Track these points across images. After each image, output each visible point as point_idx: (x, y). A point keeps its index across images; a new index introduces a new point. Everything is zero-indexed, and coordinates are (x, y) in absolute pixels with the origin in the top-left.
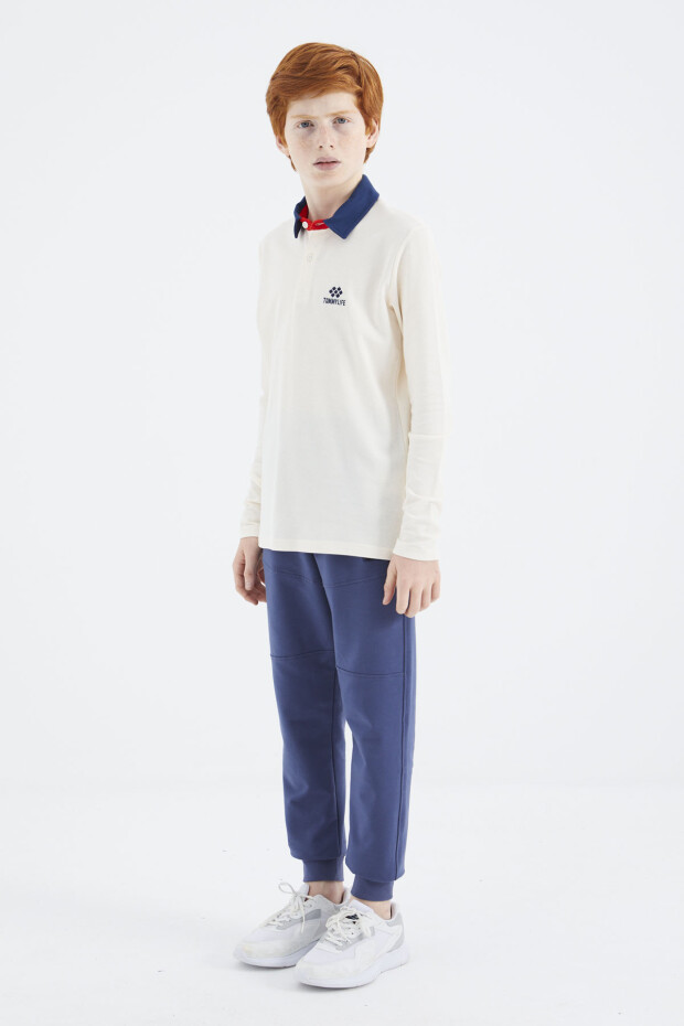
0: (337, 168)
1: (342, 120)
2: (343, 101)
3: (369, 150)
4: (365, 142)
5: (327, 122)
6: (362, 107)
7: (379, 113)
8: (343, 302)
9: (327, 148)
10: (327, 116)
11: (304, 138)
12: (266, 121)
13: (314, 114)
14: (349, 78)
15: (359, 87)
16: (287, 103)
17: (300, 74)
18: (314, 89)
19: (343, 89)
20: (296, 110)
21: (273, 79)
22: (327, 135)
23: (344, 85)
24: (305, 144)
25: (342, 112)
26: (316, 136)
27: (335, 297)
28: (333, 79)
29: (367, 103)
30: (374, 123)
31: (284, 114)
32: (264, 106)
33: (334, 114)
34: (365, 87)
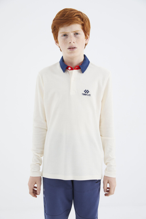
0: (75, 50)
1: (77, 34)
2: (77, 27)
3: (86, 44)
4: (84, 41)
5: (72, 34)
6: (83, 29)
7: (89, 32)
8: (90, 95)
9: (72, 43)
10: (72, 32)
11: (64, 40)
12: (52, 35)
13: (68, 32)
14: (79, 19)
15: (82, 22)
16: (58, 28)
17: (62, 18)
18: (68, 23)
19: (77, 23)
20: (62, 31)
21: (54, 20)
22: (72, 39)
23: (77, 21)
24: (65, 42)
25: (77, 31)
26: (68, 40)
27: (86, 93)
28: (74, 19)
29: (85, 28)
30: (88, 35)
31: (58, 32)
32: (51, 30)
33: (74, 32)
34: (85, 22)
